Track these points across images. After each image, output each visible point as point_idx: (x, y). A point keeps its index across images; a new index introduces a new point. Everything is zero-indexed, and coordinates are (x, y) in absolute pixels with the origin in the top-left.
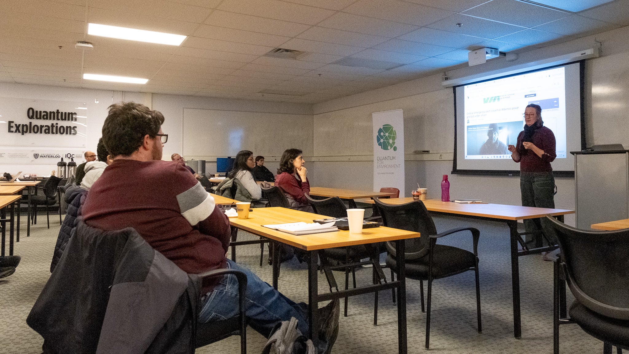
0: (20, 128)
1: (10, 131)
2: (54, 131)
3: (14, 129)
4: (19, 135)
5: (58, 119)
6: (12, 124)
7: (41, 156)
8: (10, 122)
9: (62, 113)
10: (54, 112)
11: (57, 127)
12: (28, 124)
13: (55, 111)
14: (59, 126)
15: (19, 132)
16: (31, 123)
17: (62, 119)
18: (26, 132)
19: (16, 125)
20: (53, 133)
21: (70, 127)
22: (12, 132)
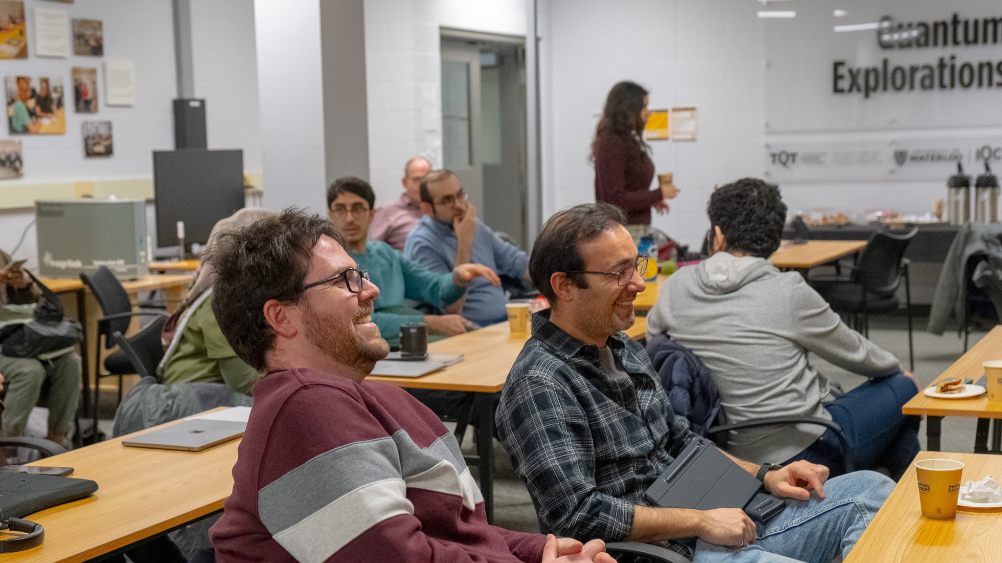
0: (861, 80)
1: (837, 90)
2: (947, 80)
3: (845, 84)
4: (856, 98)
5: (956, 42)
6: (842, 71)
7: (914, 159)
8: (837, 65)
9: (966, 23)
10: (944, 24)
11: (953, 67)
12: (880, 66)
13: (948, 19)
14: (958, 64)
15: (859, 90)
16: (885, 63)
17: (967, 42)
18: (875, 89)
19: (851, 71)
20: (942, 86)
21: (989, 65)
22: (841, 91)
